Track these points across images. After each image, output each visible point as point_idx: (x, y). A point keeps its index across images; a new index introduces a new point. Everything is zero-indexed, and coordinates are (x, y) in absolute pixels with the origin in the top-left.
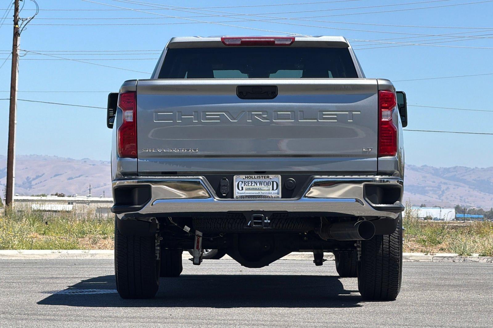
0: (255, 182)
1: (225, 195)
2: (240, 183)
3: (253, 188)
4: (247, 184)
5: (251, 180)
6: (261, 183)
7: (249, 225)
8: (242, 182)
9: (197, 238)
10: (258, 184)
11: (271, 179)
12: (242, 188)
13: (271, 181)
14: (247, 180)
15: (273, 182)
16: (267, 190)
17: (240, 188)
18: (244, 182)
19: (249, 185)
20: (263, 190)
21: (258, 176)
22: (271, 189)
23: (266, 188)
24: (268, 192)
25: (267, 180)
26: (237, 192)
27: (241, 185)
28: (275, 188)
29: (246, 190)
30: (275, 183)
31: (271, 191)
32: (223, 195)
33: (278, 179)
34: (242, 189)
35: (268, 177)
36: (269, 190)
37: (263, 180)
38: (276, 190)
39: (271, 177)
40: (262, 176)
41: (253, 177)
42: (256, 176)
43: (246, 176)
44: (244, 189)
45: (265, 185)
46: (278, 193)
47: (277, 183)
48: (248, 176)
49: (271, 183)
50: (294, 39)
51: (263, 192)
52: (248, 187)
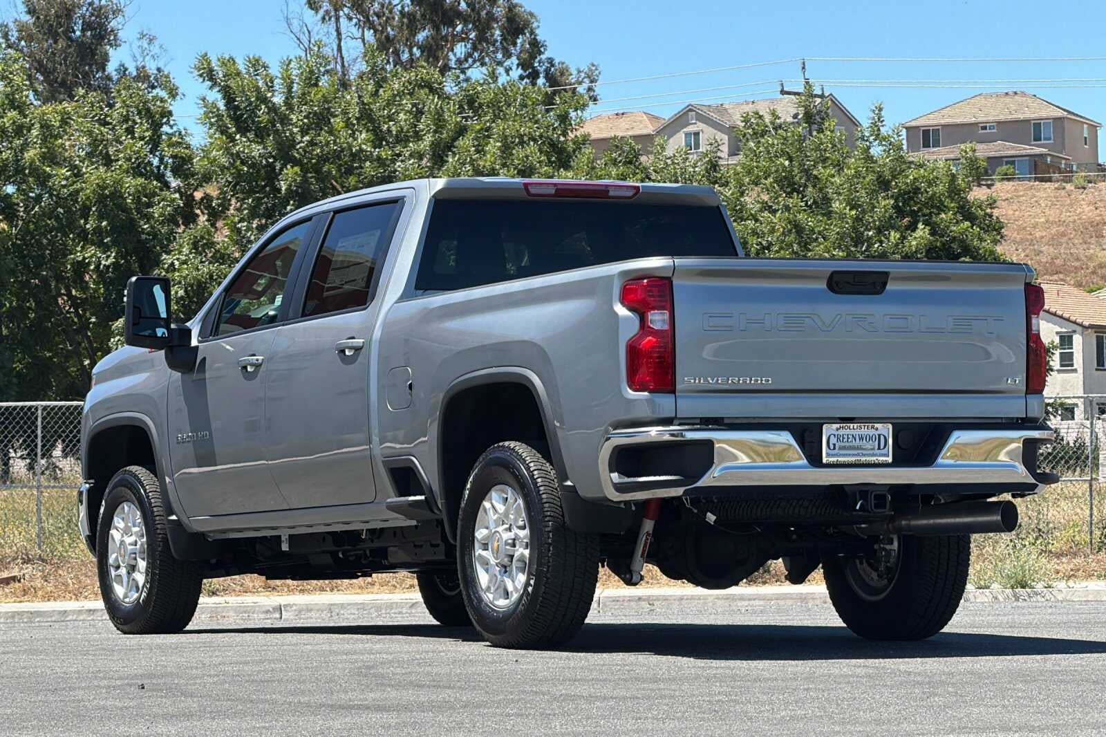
0: (854, 436)
2: (832, 437)
3: (850, 447)
4: (841, 439)
5: (848, 432)
6: (862, 437)
7: (858, 508)
8: (835, 435)
9: (644, 538)
10: (858, 439)
12: (834, 445)
13: (877, 433)
14: (841, 432)
15: (879, 436)
16: (871, 449)
17: (832, 447)
18: (837, 435)
19: (845, 440)
20: (865, 449)
21: (858, 425)
22: (877, 447)
23: (868, 446)
24: (871, 452)
25: (871, 432)
26: (827, 455)
27: (833, 441)
28: (882, 447)
29: (840, 449)
30: (883, 437)
31: (876, 452)
33: (888, 431)
34: (834, 448)
35: (873, 427)
36: (873, 449)
37: (865, 432)
38: (885, 448)
39: (877, 428)
40: (864, 426)
41: (851, 428)
42: (855, 425)
43: (840, 425)
44: (837, 447)
45: (868, 440)
46: (887, 455)
47: (886, 438)
48: (844, 425)
51: (864, 452)
52: (843, 444)
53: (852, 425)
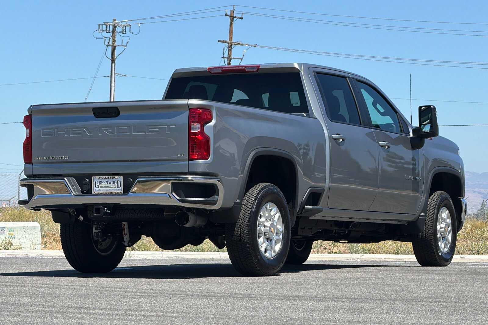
0: (106, 182)
1: (86, 191)
2: (97, 182)
3: (105, 186)
4: (101, 183)
5: (104, 180)
6: (110, 182)
8: (98, 181)
9: (123, 226)
10: (108, 183)
11: (116, 179)
12: (98, 186)
13: (116, 180)
14: (101, 180)
15: (118, 181)
16: (114, 187)
17: (97, 187)
18: (99, 181)
21: (108, 176)
23: (113, 186)
24: (115, 189)
25: (114, 180)
26: (95, 190)
27: (97, 184)
28: (119, 186)
29: (101, 187)
30: (119, 182)
31: (117, 188)
32: (84, 191)
33: (121, 178)
34: (98, 187)
35: (114, 177)
36: (116, 187)
37: (111, 179)
38: (120, 187)
39: (116, 178)
40: (110, 177)
41: (105, 178)
42: (106, 177)
43: (100, 177)
44: (99, 187)
45: (113, 183)
46: (121, 190)
47: (120, 182)
48: (101, 177)
49: (117, 181)
50: (259, 66)
51: (112, 189)
52: (102, 185)
53: (105, 177)
